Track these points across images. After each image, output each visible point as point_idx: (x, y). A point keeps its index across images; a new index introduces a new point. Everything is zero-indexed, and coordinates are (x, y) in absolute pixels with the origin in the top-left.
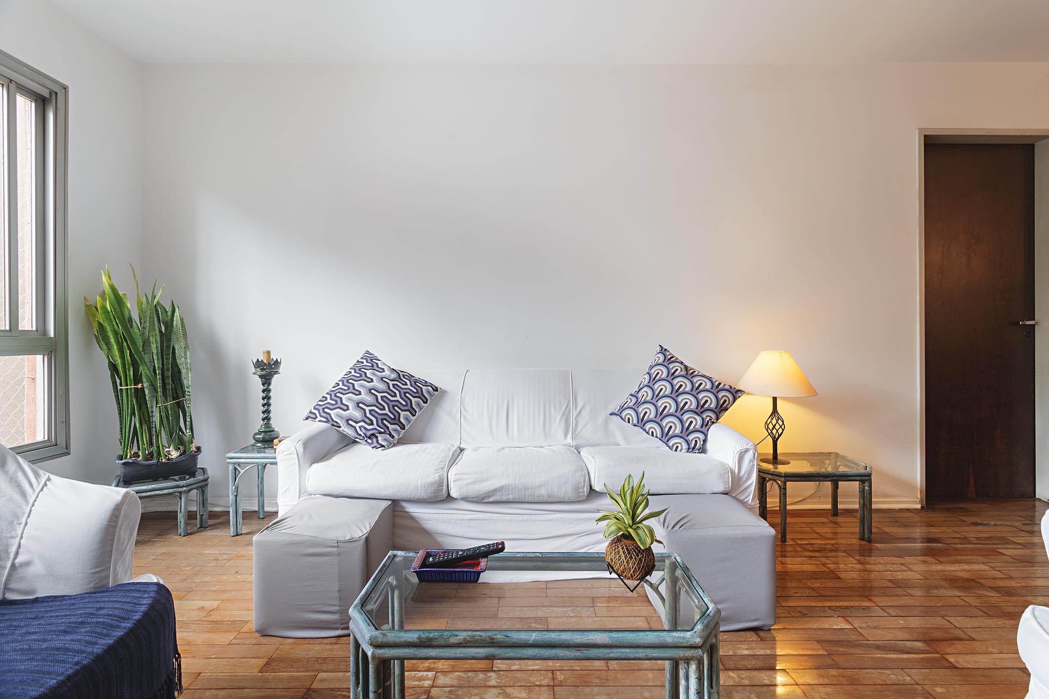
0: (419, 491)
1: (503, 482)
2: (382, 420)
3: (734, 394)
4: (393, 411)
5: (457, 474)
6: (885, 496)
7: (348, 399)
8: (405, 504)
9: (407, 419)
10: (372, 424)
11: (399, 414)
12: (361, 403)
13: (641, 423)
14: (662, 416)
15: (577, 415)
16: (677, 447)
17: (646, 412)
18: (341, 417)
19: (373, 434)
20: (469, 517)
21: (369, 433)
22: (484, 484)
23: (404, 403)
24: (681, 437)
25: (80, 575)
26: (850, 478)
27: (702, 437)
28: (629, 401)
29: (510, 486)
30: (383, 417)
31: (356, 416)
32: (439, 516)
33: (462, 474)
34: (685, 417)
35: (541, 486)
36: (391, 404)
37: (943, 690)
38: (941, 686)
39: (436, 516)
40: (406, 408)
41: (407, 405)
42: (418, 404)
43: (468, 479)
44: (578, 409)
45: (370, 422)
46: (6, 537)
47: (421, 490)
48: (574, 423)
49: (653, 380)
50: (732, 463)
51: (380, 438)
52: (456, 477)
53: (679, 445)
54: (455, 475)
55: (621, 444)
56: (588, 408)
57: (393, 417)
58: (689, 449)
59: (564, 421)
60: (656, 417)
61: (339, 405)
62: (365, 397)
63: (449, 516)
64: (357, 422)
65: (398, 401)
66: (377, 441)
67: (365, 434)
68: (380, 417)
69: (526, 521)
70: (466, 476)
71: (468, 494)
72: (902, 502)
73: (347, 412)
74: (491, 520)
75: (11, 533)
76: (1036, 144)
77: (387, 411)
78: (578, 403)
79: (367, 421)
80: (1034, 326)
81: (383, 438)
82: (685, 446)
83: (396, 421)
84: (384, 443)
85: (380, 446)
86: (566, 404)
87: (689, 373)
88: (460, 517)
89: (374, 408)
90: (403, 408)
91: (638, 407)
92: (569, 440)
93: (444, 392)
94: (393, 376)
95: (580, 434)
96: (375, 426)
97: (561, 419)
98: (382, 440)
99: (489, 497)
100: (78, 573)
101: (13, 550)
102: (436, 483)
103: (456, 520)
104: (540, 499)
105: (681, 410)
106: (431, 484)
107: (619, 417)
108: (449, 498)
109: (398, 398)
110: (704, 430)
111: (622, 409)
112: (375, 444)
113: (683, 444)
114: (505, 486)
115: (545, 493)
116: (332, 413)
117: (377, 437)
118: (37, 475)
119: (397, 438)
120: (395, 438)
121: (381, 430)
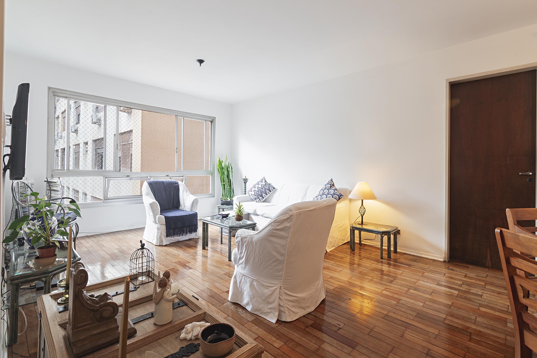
3: (339, 196)
4: (261, 193)
6: (427, 252)
8: (251, 215)
9: (264, 196)
10: (255, 196)
26: (374, 232)
30: (258, 194)
36: (261, 191)
40: (265, 193)
41: (265, 192)
42: (268, 192)
52: (258, 209)
57: (261, 195)
68: (257, 194)
72: (434, 257)
77: (259, 193)
83: (262, 196)
84: (257, 201)
93: (277, 190)
109: (263, 190)
112: (255, 201)
118: (190, 194)
119: (261, 200)
120: (260, 200)
121: (257, 198)
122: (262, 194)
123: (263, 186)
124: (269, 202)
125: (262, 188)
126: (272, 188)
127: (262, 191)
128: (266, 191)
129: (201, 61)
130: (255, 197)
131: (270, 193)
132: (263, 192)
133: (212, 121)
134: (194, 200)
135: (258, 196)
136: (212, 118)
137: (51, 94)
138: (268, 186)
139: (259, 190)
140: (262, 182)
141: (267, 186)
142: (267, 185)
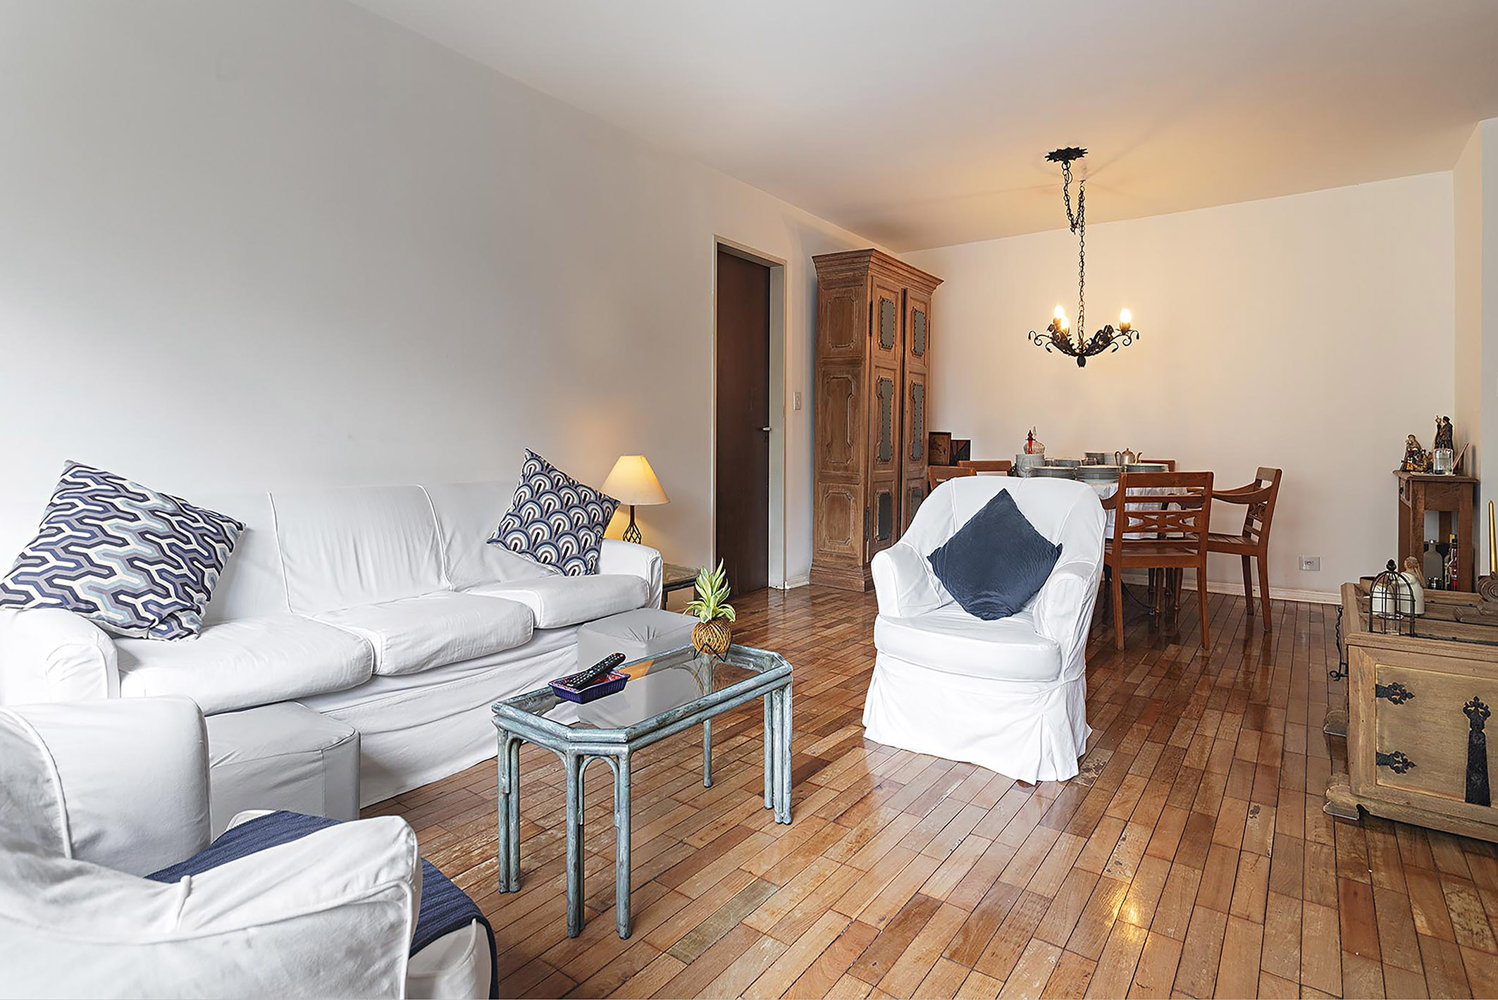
0: (344, 673)
1: (450, 638)
2: (182, 585)
3: (612, 504)
4: (194, 568)
5: (389, 639)
7: (104, 555)
9: (212, 580)
10: (168, 595)
11: (203, 573)
12: (136, 559)
13: (533, 548)
14: (557, 536)
15: (448, 547)
16: (575, 570)
17: (538, 534)
18: (100, 591)
19: (171, 615)
20: (397, 699)
21: (165, 613)
22: (427, 645)
23: (206, 553)
24: (579, 558)
25: (185, 829)
27: (596, 554)
28: (512, 522)
29: (458, 641)
30: (183, 580)
31: (137, 585)
32: (357, 708)
33: (396, 637)
34: (581, 533)
35: (491, 633)
36: (188, 556)
37: (816, 710)
38: (814, 708)
39: (353, 710)
40: (209, 560)
41: (209, 556)
42: (223, 552)
43: (404, 642)
44: (448, 541)
45: (164, 593)
46: (38, 807)
47: (347, 670)
48: (446, 559)
49: (536, 495)
50: (645, 575)
51: (183, 620)
52: (389, 642)
53: (576, 568)
54: (387, 640)
55: (500, 579)
56: (458, 537)
57: (194, 578)
58: (586, 571)
59: (434, 558)
60: (550, 538)
61: (87, 567)
62: (136, 546)
63: (367, 706)
64: (136, 596)
65: (195, 550)
66: (180, 625)
67: (159, 615)
68: (177, 582)
69: (467, 685)
70: (402, 639)
71: (407, 663)
73: (112, 579)
74: (425, 696)
75: (43, 799)
76: (771, 268)
77: (185, 570)
78: (445, 532)
79: (159, 590)
80: (768, 431)
81: (189, 618)
82: (583, 569)
83: (201, 585)
84: (192, 626)
85: (187, 633)
86: (432, 535)
87: (573, 486)
88: (387, 702)
89: (163, 566)
90: (206, 562)
91: (527, 528)
92: (445, 583)
93: (248, 530)
94: (170, 507)
95: (454, 574)
96: (174, 599)
97: (429, 555)
98: (187, 623)
99: (429, 662)
100: (182, 827)
101: (61, 823)
102: (364, 655)
103: (381, 708)
104: (489, 651)
105: (575, 527)
106: (359, 659)
107: (500, 545)
108: (375, 676)
109: (195, 545)
110: (597, 548)
111: (504, 532)
112: (178, 631)
113: (581, 566)
114: (452, 641)
115: (495, 641)
116: (76, 585)
117: (177, 618)
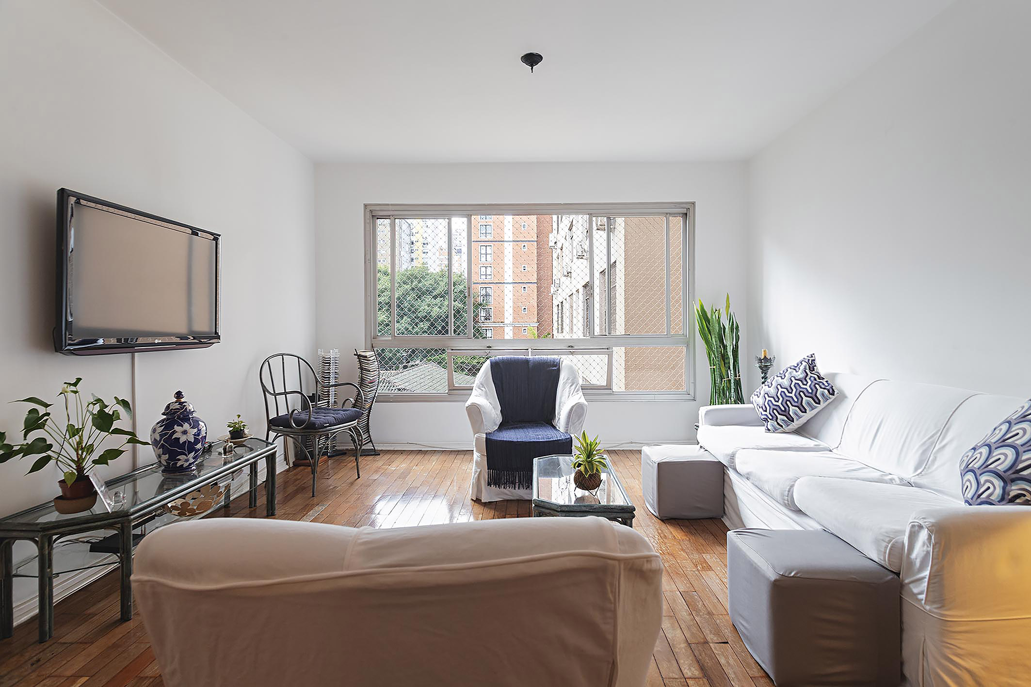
2: (774, 409)
4: (785, 402)
10: (766, 411)
15: (939, 449)
23: (796, 400)
30: (775, 407)
36: (786, 398)
40: (796, 404)
41: (797, 402)
44: (943, 443)
48: (931, 458)
51: (768, 424)
56: (954, 445)
57: (783, 409)
59: (920, 451)
66: (766, 425)
68: (772, 404)
78: (947, 435)
81: (771, 424)
83: (785, 413)
84: (769, 427)
85: (767, 430)
86: (933, 433)
97: (918, 450)
109: (794, 395)
112: (765, 427)
119: (784, 426)
120: (782, 426)
121: (771, 417)
122: (787, 408)
123: (794, 381)
124: (816, 437)
125: (789, 388)
126: (826, 391)
127: (788, 399)
128: (800, 399)
129: (532, 59)
130: (765, 413)
131: (816, 407)
132: (791, 400)
133: (686, 214)
134: (573, 407)
135: (775, 411)
136: (685, 206)
137: (368, 215)
138: (813, 384)
139: (779, 395)
140: (797, 369)
141: (808, 384)
142: (809, 381)
